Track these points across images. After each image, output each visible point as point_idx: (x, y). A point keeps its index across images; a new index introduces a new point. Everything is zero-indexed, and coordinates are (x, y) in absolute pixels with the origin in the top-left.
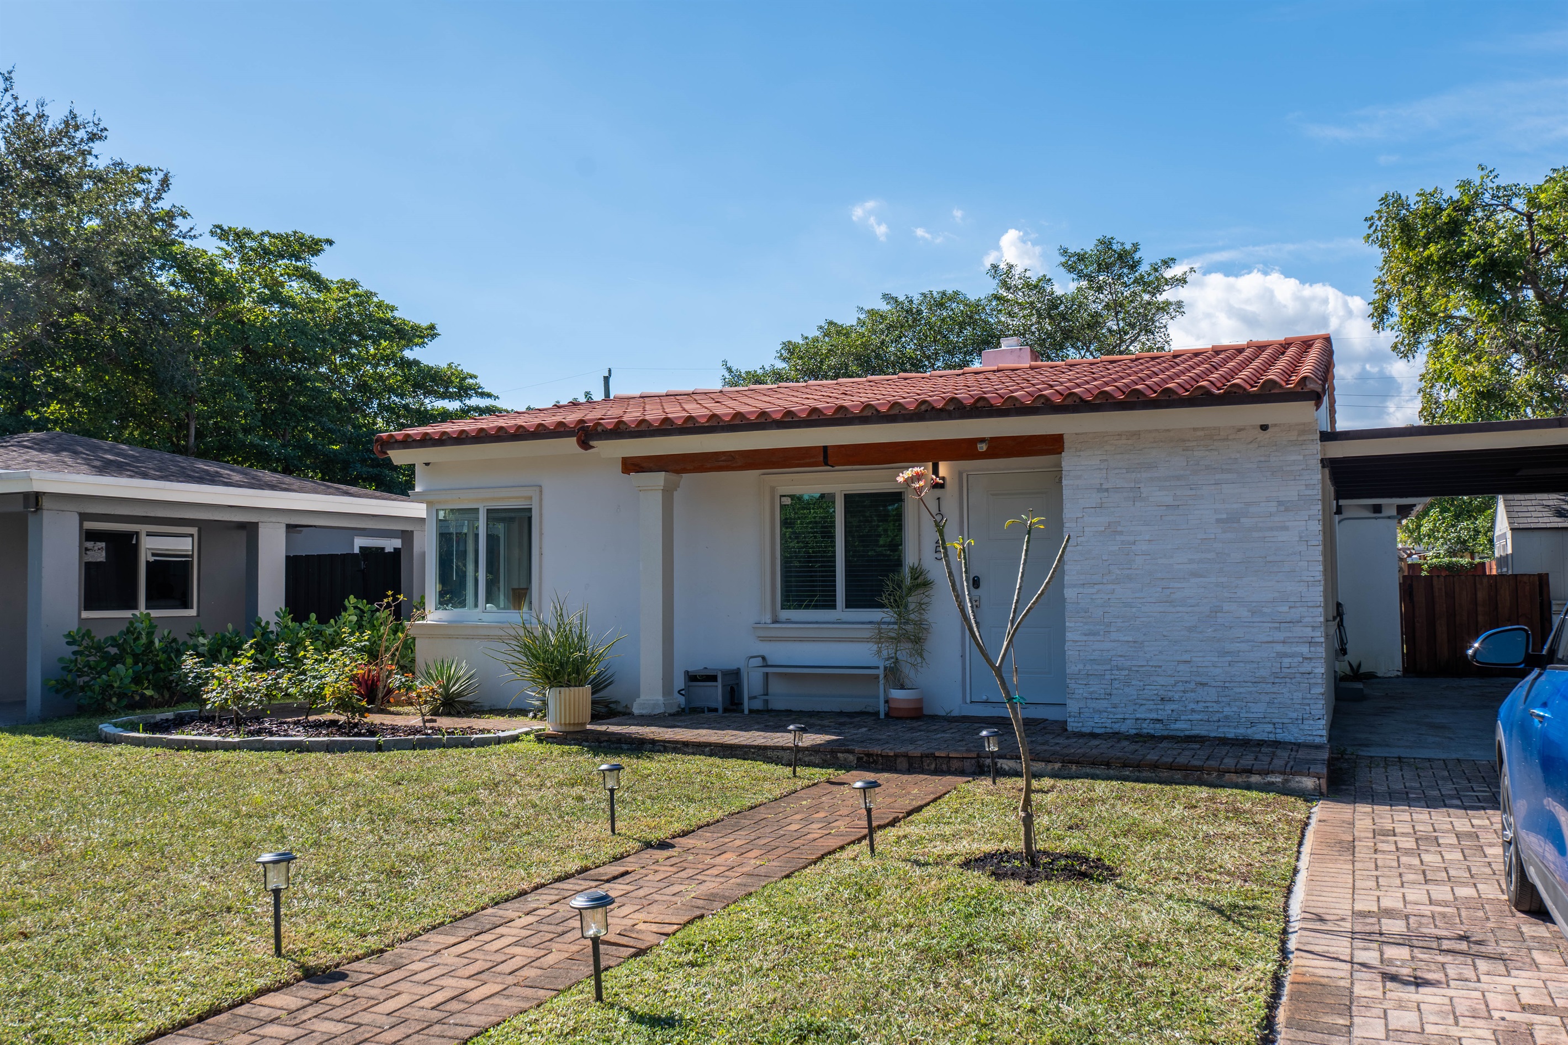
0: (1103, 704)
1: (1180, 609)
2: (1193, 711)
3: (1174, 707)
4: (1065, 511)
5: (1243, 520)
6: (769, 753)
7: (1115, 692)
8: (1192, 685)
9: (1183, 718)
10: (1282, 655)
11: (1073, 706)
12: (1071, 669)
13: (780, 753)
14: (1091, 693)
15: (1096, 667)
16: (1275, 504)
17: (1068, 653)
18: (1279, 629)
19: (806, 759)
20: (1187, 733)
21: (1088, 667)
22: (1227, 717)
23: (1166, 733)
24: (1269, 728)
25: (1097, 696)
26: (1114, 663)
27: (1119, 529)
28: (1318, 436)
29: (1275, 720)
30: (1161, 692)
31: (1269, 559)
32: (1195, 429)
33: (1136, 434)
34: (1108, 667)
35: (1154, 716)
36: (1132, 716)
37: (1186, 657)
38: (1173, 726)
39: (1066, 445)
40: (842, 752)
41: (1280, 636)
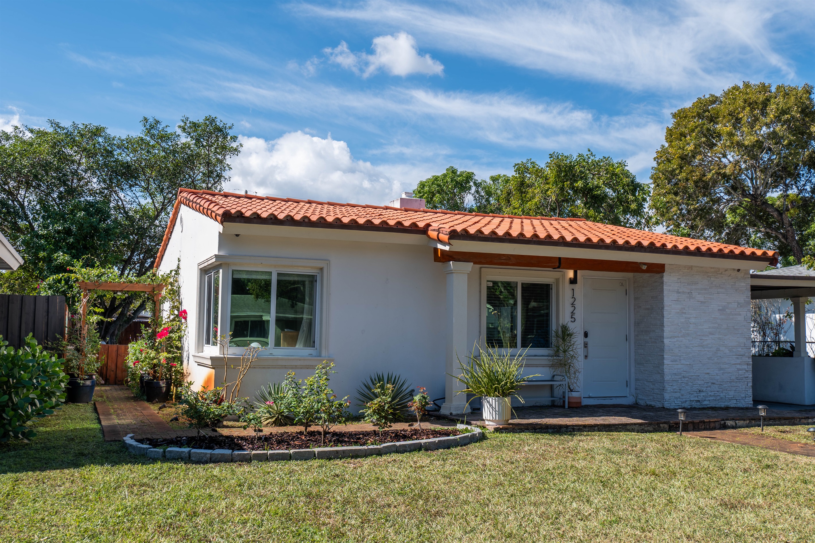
0: (678, 395)
1: (706, 349)
2: (710, 396)
3: (704, 394)
4: (665, 301)
5: (727, 310)
6: (628, 427)
7: (682, 388)
8: (710, 384)
9: (707, 399)
10: (739, 370)
11: (667, 396)
12: (667, 378)
13: (634, 427)
14: (674, 389)
15: (676, 377)
16: (736, 304)
17: (665, 370)
18: (738, 358)
19: (646, 429)
20: (708, 406)
21: (673, 377)
22: (722, 398)
23: (701, 407)
24: (735, 401)
25: (676, 391)
26: (682, 375)
27: (685, 311)
28: (750, 276)
29: (737, 398)
30: (699, 388)
31: (735, 328)
32: (711, 268)
33: (691, 268)
34: (680, 377)
35: (696, 399)
36: (689, 400)
37: (708, 371)
38: (703, 403)
39: (666, 269)
40: (662, 424)
41: (739, 361)
